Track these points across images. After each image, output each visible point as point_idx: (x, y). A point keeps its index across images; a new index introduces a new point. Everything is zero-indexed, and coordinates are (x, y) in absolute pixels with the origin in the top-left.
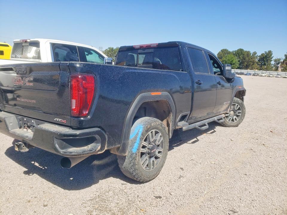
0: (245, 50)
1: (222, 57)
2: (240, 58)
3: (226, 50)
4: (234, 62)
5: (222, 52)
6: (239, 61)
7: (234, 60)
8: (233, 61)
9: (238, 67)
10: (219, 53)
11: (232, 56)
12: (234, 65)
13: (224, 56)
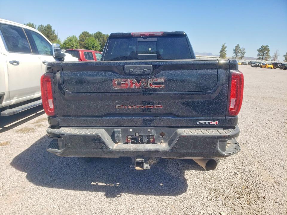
0: (103, 33)
1: (84, 40)
2: (100, 41)
3: (86, 32)
4: (96, 45)
5: (83, 34)
6: (100, 44)
7: (96, 43)
8: (94, 44)
9: (100, 50)
10: (80, 35)
11: (94, 39)
12: (96, 48)
13: (85, 38)
